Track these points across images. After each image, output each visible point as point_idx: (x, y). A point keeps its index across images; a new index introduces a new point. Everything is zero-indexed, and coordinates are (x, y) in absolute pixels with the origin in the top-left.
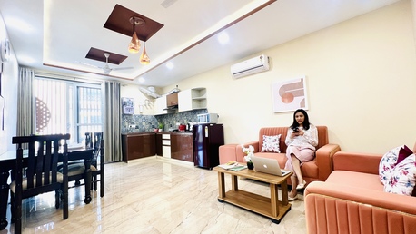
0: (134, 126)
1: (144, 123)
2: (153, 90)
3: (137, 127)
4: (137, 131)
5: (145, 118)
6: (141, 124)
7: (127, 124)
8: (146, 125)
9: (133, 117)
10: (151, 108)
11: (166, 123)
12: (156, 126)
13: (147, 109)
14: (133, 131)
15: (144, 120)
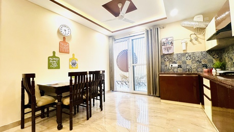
0: (176, 65)
1: (189, 62)
2: (201, 18)
3: (180, 66)
4: (180, 70)
5: (192, 56)
6: (185, 62)
7: (168, 63)
8: (193, 63)
9: (175, 56)
10: (200, 43)
11: (227, 60)
12: (209, 65)
13: (194, 44)
14: (176, 70)
15: (189, 58)
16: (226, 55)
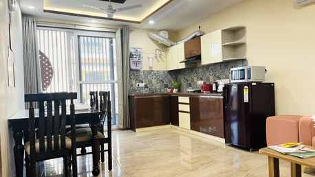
0: (142, 85)
1: (154, 81)
2: (165, 35)
3: (146, 86)
4: (145, 91)
5: (156, 74)
6: (150, 82)
7: (134, 83)
8: (157, 83)
9: (141, 74)
10: (163, 61)
11: (182, 81)
12: (169, 85)
13: (158, 62)
14: (142, 91)
15: (154, 77)
16: (182, 76)
